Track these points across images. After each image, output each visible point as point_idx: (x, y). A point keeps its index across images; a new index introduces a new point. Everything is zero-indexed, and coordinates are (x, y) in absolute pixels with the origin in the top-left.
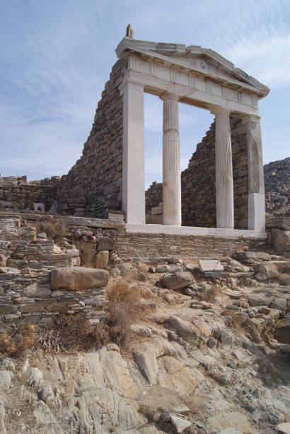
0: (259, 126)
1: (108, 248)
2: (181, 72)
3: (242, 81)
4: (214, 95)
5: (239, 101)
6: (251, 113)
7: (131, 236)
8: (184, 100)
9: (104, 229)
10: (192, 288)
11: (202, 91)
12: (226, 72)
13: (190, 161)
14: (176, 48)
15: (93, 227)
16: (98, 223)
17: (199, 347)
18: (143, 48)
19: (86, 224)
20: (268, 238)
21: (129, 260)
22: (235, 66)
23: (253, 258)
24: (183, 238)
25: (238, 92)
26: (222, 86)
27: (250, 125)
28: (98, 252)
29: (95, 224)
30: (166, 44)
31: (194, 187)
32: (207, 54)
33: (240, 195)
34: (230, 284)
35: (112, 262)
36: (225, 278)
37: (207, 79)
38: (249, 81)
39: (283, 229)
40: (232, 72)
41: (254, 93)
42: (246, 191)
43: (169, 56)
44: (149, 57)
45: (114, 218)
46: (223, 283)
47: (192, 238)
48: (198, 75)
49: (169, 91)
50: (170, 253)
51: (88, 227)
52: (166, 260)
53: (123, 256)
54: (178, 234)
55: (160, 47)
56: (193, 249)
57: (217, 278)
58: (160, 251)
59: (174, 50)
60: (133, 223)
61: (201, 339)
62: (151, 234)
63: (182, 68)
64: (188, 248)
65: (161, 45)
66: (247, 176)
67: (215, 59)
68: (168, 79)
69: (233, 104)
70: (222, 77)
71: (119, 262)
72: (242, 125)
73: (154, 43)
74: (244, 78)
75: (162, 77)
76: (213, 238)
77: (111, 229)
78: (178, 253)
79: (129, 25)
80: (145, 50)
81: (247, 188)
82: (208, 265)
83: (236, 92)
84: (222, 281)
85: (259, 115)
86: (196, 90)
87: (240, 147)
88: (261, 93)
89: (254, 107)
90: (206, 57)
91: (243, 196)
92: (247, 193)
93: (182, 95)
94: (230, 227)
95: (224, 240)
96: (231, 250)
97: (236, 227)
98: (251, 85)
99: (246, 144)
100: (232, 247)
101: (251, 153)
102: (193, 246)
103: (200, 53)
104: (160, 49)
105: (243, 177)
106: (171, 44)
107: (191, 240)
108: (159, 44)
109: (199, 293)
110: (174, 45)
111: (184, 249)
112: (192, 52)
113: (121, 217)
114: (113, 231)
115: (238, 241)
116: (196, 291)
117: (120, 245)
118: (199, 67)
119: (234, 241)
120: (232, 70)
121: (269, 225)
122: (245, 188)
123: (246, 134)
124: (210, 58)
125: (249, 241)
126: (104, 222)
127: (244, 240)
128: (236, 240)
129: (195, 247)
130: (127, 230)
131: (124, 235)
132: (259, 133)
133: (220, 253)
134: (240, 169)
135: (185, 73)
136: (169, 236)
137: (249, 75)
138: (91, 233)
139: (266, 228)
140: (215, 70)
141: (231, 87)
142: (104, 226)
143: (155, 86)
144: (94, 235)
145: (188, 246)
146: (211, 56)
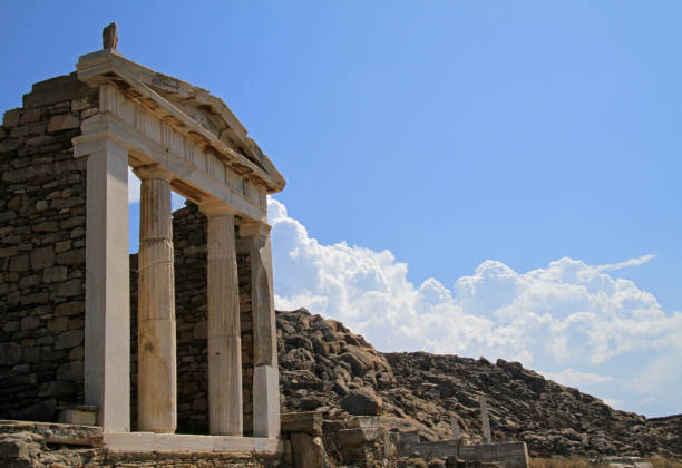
3: (253, 160)
5: (245, 195)
11: (201, 170)
12: (232, 142)
14: (177, 88)
18: (135, 76)
20: (285, 454)
22: (248, 135)
25: (245, 178)
26: (225, 166)
30: (166, 78)
32: (214, 105)
37: (209, 149)
38: (263, 165)
40: (242, 143)
41: (264, 183)
48: (198, 141)
49: (161, 166)
55: (159, 82)
59: (175, 91)
60: (112, 432)
65: (160, 78)
67: (224, 117)
68: (159, 141)
73: (151, 71)
74: (256, 157)
75: (151, 136)
79: (113, 26)
83: (241, 179)
86: (195, 168)
88: (276, 186)
89: (263, 210)
90: (209, 110)
94: (239, 433)
98: (263, 170)
103: (206, 102)
106: (172, 79)
108: (157, 74)
110: (177, 81)
112: (197, 98)
115: (251, 460)
118: (196, 123)
119: (246, 461)
120: (242, 140)
121: (286, 428)
124: (216, 114)
125: (263, 460)
135: (180, 133)
137: (264, 153)
139: (282, 433)
141: (237, 168)
146: (219, 111)
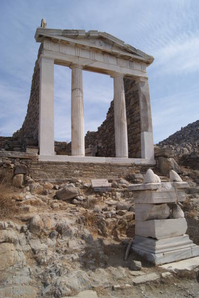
0: (148, 85)
1: (23, 172)
2: (84, 49)
3: (133, 53)
4: (111, 64)
5: (131, 68)
6: (140, 75)
7: (42, 164)
8: (87, 68)
9: (21, 159)
10: (77, 199)
11: (100, 62)
12: (120, 48)
13: (107, 114)
15: (13, 158)
16: (16, 155)
17: (39, 237)
18: (52, 34)
19: (7, 156)
20: (156, 164)
21: (39, 181)
22: (125, 43)
23: (140, 178)
24: (84, 164)
25: (130, 61)
26: (117, 57)
27: (140, 84)
28: (15, 175)
29: (14, 156)
30: (69, 30)
31: (110, 132)
32: (103, 35)
33: (136, 134)
34: (114, 197)
35: (26, 182)
36: (111, 192)
37: (104, 53)
38: (138, 53)
39: (166, 157)
40: (123, 47)
41: (142, 61)
42: (139, 131)
43: (74, 39)
44: (58, 40)
45: (30, 151)
46: (108, 196)
47: (92, 165)
48: (97, 51)
49: (74, 62)
50: (74, 176)
51: (9, 158)
52: (69, 181)
53: (35, 178)
54: (81, 162)
55: (66, 33)
56: (94, 173)
57: (103, 192)
58: (66, 174)
59: (77, 34)
60: (44, 155)
61: (43, 231)
62: (58, 162)
63: (83, 46)
64: (89, 172)
65: (66, 31)
66: (140, 120)
67: (109, 39)
68: (74, 54)
69: (125, 69)
70: (115, 51)
71: (31, 182)
72: (135, 85)
73: (61, 30)
74: (133, 51)
75: (69, 53)
76: (110, 165)
77: (27, 159)
78: (81, 176)
80: (53, 35)
81: (140, 129)
82: (98, 183)
83: (128, 62)
84: (108, 194)
85: (147, 77)
86: (96, 61)
87: (135, 100)
88: (148, 61)
89: (143, 72)
90: (102, 38)
91: (138, 134)
92: (140, 132)
93: (84, 65)
94: (126, 157)
95: (119, 166)
96: (125, 174)
97: (130, 156)
98: (138, 55)
99: (138, 98)
100: (126, 171)
101: (141, 104)
102: (93, 171)
103: (97, 35)
104: (65, 34)
105: (137, 121)
106: (74, 30)
107: (91, 166)
108: (64, 30)
109: (82, 202)
110: (76, 30)
111: (85, 172)
112: (91, 35)
113: (36, 151)
114: (28, 160)
115: (131, 166)
116: (80, 200)
117: (34, 170)
118: (98, 45)
119: (127, 166)
120: (123, 46)
121: (157, 155)
122: (138, 128)
123: (138, 91)
124: (105, 39)
125: (141, 167)
126: (21, 154)
127: (137, 166)
128: (129, 166)
129: (95, 171)
130: (39, 160)
131: (37, 163)
132: (148, 89)
133: (116, 175)
134: (135, 115)
135: (87, 50)
136: (73, 164)
137: (137, 49)
138: (11, 162)
139: (155, 157)
140: (111, 47)
141: (123, 58)
142: (21, 157)
143: (63, 59)
144: (12, 163)
145: (89, 170)
146: (106, 37)
